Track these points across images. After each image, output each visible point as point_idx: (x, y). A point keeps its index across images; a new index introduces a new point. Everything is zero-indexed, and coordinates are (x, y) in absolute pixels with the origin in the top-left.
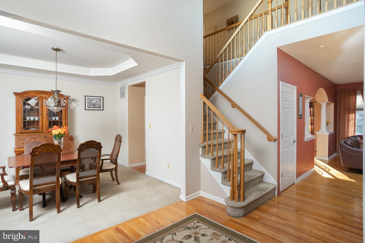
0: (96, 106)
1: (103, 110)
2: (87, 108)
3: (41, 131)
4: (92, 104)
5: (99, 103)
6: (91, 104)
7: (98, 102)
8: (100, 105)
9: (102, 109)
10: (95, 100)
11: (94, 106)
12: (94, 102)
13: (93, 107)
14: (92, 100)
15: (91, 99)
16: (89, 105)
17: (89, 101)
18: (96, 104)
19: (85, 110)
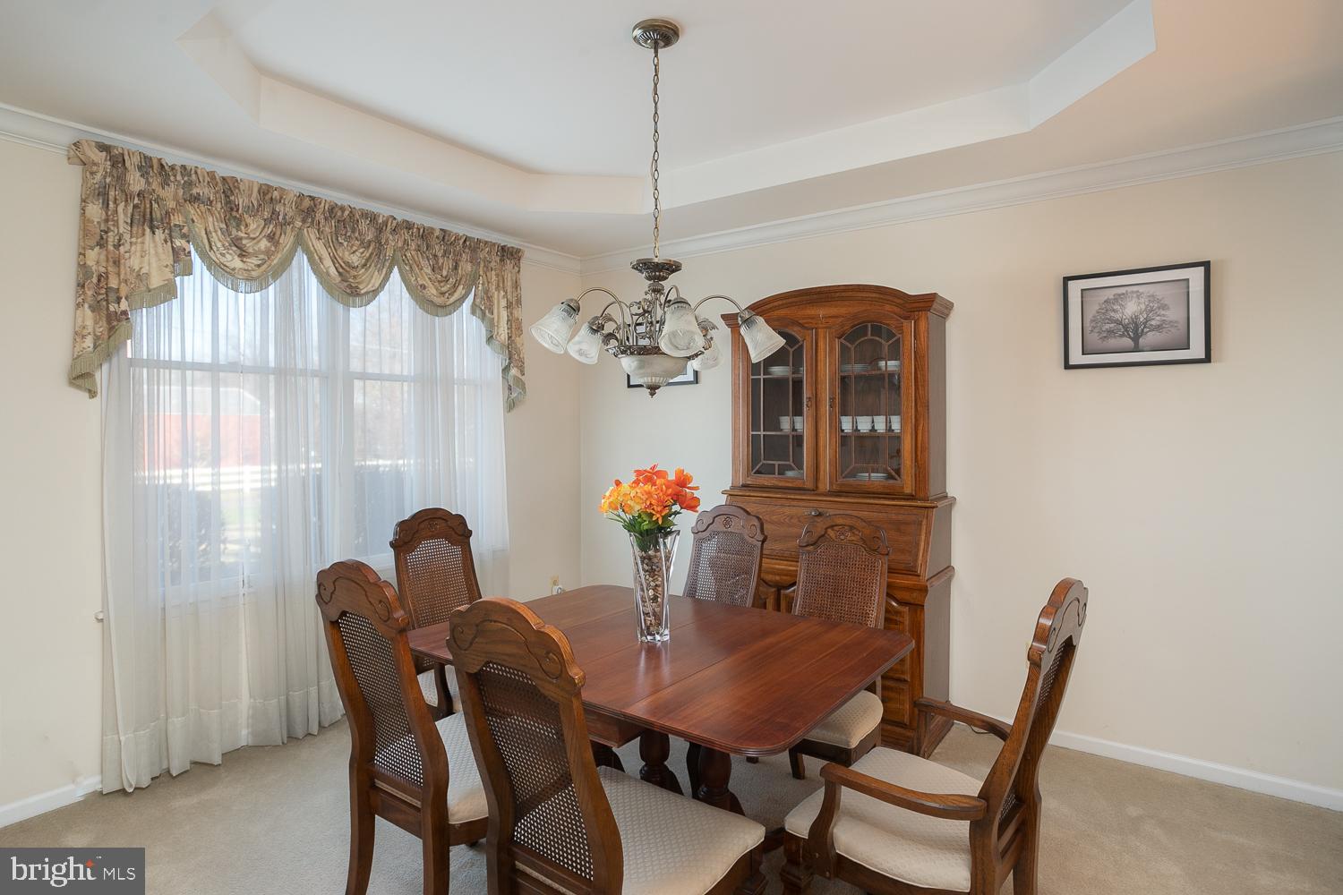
0: (1150, 338)
1: (1207, 359)
2: (1076, 357)
3: (809, 485)
4: (1119, 322)
5: (1174, 314)
6: (1107, 326)
7: (1164, 307)
8: (1182, 326)
9: (1197, 350)
10: (1139, 295)
11: (1136, 339)
12: (1131, 309)
13: (1127, 342)
14: (1118, 298)
15: (1110, 294)
16: (1094, 338)
17: (1092, 311)
18: (1147, 320)
19: (1068, 366)
